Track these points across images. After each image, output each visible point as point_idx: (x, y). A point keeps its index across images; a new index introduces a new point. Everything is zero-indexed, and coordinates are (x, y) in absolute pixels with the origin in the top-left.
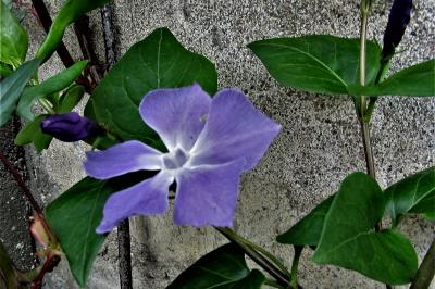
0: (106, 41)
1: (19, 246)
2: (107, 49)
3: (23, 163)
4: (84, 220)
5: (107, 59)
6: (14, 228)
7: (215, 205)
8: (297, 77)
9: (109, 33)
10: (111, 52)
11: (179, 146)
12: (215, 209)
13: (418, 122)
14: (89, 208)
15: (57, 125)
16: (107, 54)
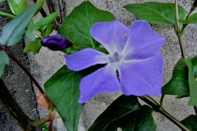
0: (60, 8)
1: (27, 91)
2: (61, 11)
3: (27, 58)
4: (68, 93)
5: (61, 15)
6: (24, 84)
7: (147, 83)
8: (151, 18)
9: (61, 4)
10: (62, 12)
11: (116, 50)
12: (147, 85)
13: (194, 36)
14: (69, 86)
15: (51, 42)
16: (61, 13)
